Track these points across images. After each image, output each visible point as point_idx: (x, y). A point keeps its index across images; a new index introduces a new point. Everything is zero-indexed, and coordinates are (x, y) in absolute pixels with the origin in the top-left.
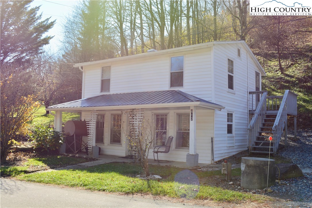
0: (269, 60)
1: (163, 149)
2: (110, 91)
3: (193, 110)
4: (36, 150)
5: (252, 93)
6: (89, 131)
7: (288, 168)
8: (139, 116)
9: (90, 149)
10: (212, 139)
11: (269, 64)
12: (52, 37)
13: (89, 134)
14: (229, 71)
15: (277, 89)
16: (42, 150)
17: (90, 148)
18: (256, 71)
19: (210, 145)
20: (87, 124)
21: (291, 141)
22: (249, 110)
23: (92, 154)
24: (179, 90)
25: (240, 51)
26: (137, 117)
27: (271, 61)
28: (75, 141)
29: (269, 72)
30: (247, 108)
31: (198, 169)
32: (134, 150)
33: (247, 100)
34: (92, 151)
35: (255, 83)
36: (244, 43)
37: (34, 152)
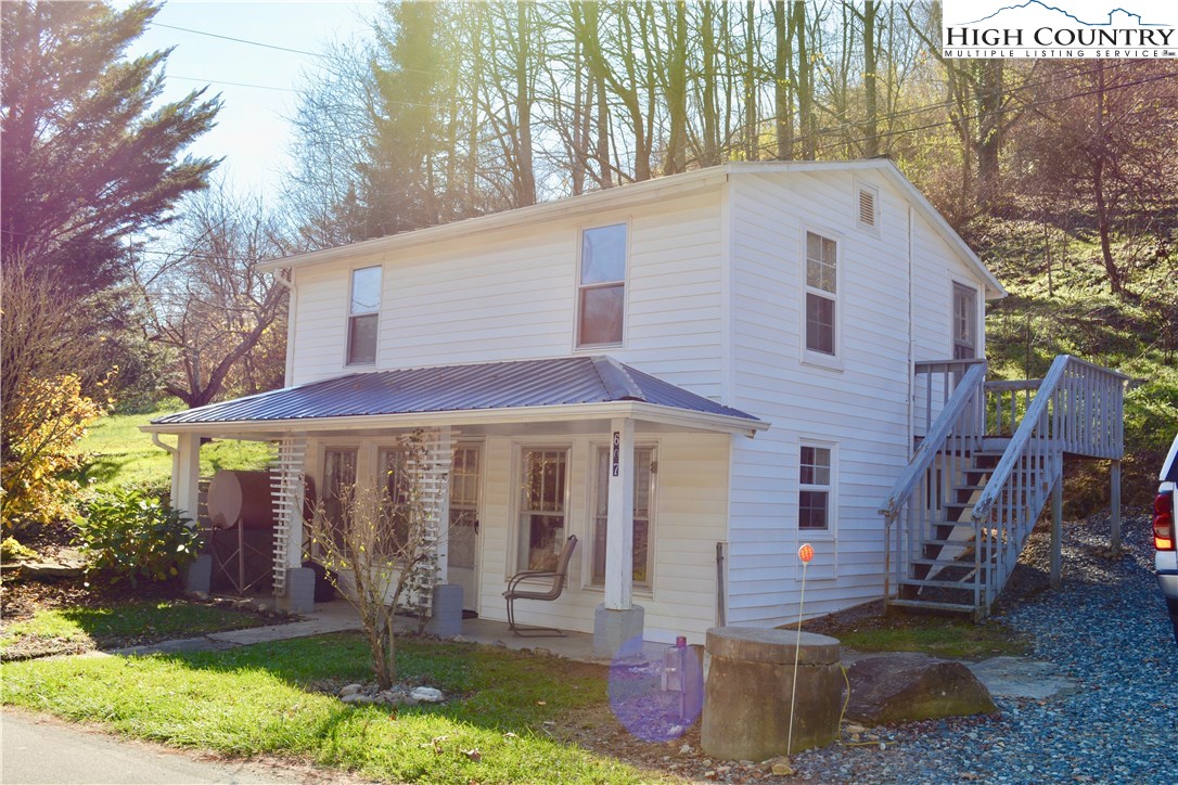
0: (1079, 238)
1: (544, 586)
2: (377, 359)
3: (621, 436)
4: (93, 577)
5: (929, 369)
6: (280, 511)
7: (919, 677)
8: (439, 457)
9: (280, 578)
10: (719, 547)
11: (1076, 256)
12: (216, 163)
13: (277, 523)
14: (811, 281)
15: (1084, 354)
16: (114, 580)
17: (281, 573)
18: (954, 282)
19: (713, 571)
20: (272, 486)
21: (1093, 564)
22: (916, 437)
23: (286, 597)
24: (607, 354)
25: (875, 202)
26: (431, 458)
27: (1086, 241)
28: (240, 550)
29: (1070, 284)
30: (909, 426)
31: (633, 667)
32: (419, 587)
33: (909, 395)
34: (287, 586)
35: (949, 330)
36: (887, 168)
37: (87, 584)
